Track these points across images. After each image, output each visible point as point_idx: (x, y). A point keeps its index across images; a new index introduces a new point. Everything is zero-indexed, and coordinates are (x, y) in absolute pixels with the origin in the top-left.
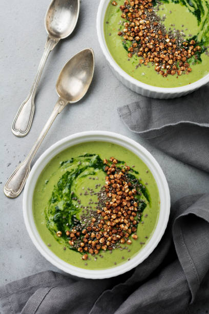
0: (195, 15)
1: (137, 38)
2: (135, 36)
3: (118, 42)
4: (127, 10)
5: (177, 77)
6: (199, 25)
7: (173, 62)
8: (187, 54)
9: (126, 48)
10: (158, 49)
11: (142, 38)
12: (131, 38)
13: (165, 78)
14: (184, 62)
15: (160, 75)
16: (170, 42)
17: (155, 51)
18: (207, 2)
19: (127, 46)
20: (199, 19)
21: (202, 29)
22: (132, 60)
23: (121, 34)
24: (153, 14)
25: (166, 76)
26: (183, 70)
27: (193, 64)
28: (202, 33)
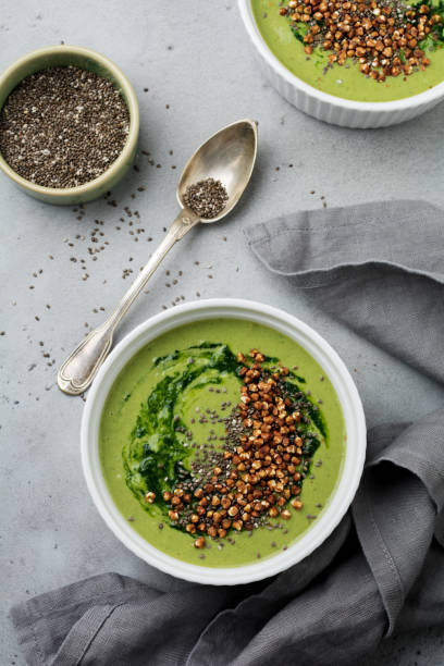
1: (318, 15)
2: (313, 13)
3: (283, 30)
5: (405, 79)
7: (393, 51)
8: (418, 33)
9: (299, 37)
10: (360, 31)
11: (327, 14)
12: (306, 17)
13: (381, 85)
14: (413, 49)
15: (371, 80)
16: (381, 14)
17: (355, 35)
19: (301, 33)
22: (314, 58)
23: (285, 13)
25: (384, 79)
26: (414, 65)
27: (431, 50)
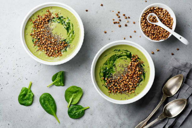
0: (67, 29)
1: (39, 37)
2: (38, 36)
3: (30, 39)
4: (36, 24)
6: (67, 34)
7: (54, 51)
8: (61, 48)
9: (33, 41)
10: (47, 43)
11: (41, 38)
12: (35, 37)
13: (49, 58)
14: (59, 51)
15: (47, 56)
16: (54, 40)
17: (46, 44)
18: (72, 24)
19: (34, 40)
20: (68, 31)
21: (69, 36)
22: (35, 47)
23: (31, 35)
24: (48, 26)
25: (50, 56)
26: (58, 55)
27: (63, 52)
28: (68, 38)
